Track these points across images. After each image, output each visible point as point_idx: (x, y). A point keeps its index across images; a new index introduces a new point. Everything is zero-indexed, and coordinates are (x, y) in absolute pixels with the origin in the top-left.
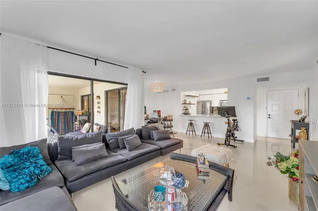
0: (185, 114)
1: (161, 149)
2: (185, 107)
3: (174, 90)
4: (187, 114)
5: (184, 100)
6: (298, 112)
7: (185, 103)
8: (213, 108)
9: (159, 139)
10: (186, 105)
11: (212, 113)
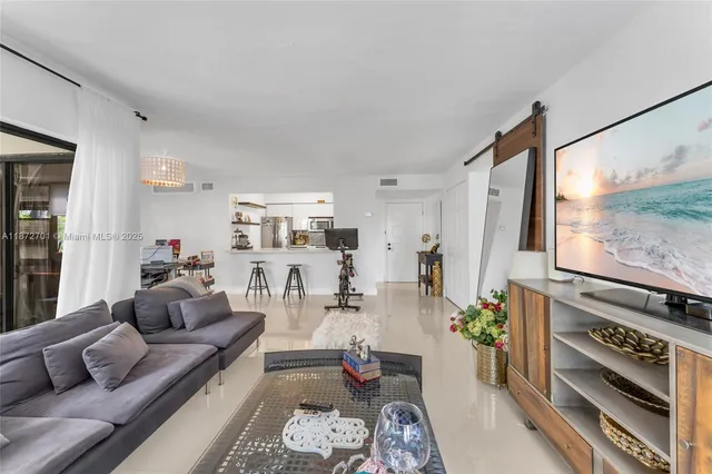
0: (239, 247)
1: (221, 349)
2: (237, 231)
3: (210, 186)
4: (246, 248)
5: (238, 214)
6: (426, 239)
7: (240, 222)
8: (295, 233)
9: (204, 323)
10: (241, 227)
11: (294, 244)
